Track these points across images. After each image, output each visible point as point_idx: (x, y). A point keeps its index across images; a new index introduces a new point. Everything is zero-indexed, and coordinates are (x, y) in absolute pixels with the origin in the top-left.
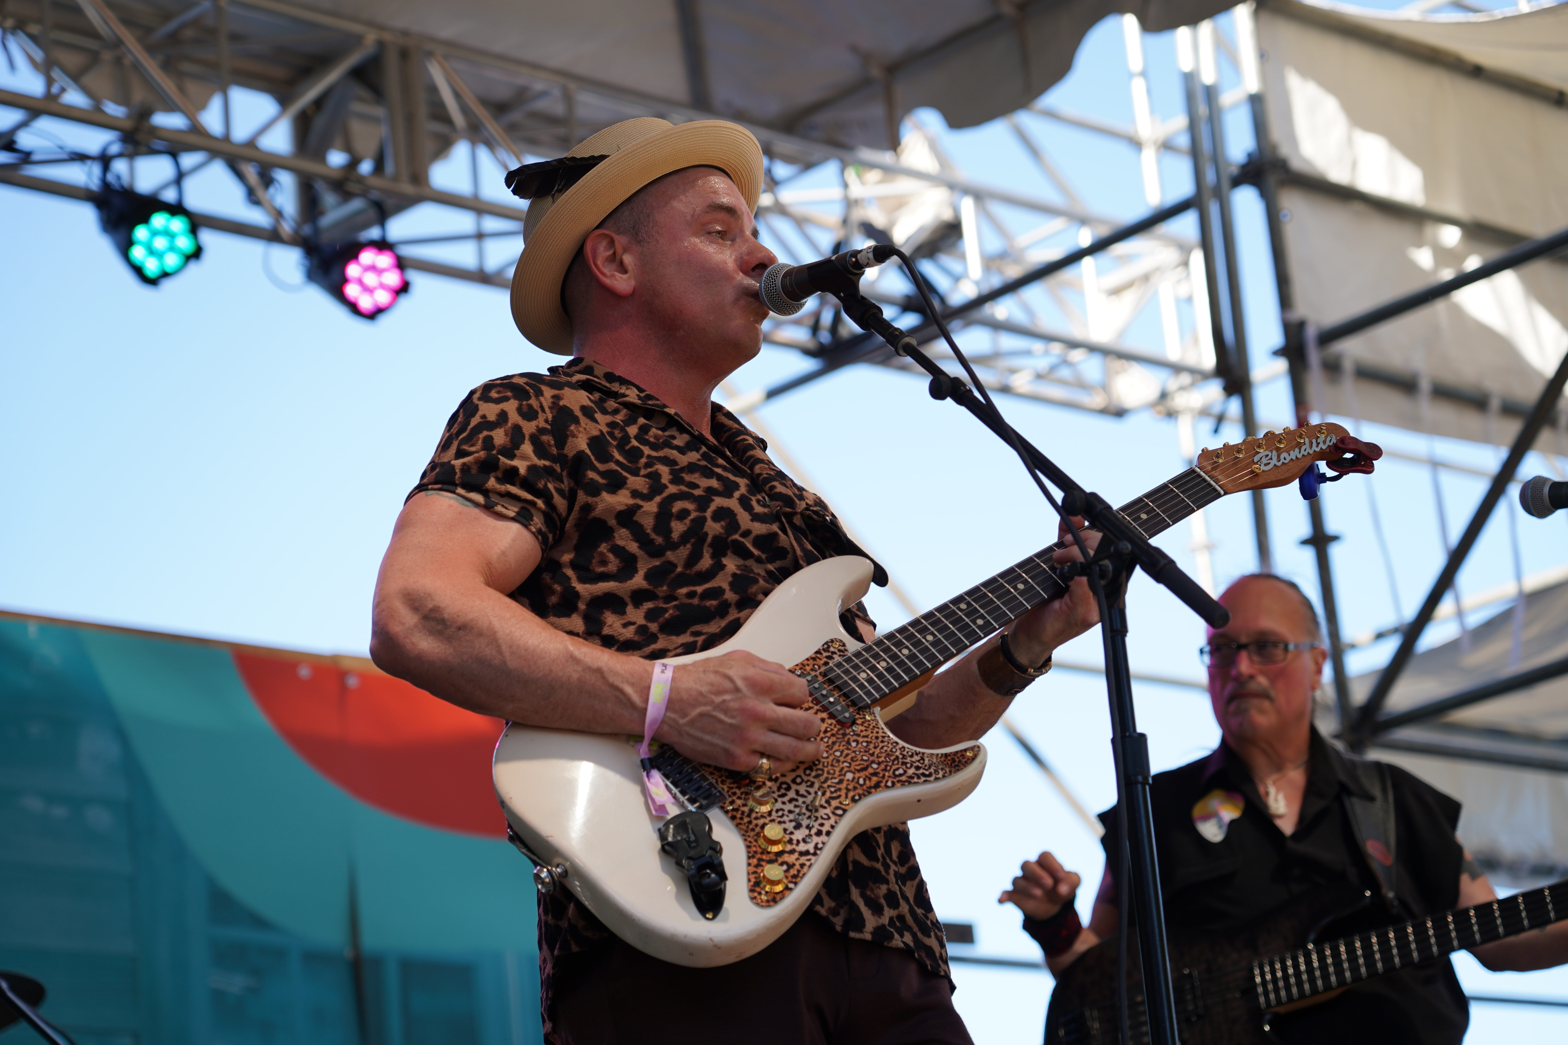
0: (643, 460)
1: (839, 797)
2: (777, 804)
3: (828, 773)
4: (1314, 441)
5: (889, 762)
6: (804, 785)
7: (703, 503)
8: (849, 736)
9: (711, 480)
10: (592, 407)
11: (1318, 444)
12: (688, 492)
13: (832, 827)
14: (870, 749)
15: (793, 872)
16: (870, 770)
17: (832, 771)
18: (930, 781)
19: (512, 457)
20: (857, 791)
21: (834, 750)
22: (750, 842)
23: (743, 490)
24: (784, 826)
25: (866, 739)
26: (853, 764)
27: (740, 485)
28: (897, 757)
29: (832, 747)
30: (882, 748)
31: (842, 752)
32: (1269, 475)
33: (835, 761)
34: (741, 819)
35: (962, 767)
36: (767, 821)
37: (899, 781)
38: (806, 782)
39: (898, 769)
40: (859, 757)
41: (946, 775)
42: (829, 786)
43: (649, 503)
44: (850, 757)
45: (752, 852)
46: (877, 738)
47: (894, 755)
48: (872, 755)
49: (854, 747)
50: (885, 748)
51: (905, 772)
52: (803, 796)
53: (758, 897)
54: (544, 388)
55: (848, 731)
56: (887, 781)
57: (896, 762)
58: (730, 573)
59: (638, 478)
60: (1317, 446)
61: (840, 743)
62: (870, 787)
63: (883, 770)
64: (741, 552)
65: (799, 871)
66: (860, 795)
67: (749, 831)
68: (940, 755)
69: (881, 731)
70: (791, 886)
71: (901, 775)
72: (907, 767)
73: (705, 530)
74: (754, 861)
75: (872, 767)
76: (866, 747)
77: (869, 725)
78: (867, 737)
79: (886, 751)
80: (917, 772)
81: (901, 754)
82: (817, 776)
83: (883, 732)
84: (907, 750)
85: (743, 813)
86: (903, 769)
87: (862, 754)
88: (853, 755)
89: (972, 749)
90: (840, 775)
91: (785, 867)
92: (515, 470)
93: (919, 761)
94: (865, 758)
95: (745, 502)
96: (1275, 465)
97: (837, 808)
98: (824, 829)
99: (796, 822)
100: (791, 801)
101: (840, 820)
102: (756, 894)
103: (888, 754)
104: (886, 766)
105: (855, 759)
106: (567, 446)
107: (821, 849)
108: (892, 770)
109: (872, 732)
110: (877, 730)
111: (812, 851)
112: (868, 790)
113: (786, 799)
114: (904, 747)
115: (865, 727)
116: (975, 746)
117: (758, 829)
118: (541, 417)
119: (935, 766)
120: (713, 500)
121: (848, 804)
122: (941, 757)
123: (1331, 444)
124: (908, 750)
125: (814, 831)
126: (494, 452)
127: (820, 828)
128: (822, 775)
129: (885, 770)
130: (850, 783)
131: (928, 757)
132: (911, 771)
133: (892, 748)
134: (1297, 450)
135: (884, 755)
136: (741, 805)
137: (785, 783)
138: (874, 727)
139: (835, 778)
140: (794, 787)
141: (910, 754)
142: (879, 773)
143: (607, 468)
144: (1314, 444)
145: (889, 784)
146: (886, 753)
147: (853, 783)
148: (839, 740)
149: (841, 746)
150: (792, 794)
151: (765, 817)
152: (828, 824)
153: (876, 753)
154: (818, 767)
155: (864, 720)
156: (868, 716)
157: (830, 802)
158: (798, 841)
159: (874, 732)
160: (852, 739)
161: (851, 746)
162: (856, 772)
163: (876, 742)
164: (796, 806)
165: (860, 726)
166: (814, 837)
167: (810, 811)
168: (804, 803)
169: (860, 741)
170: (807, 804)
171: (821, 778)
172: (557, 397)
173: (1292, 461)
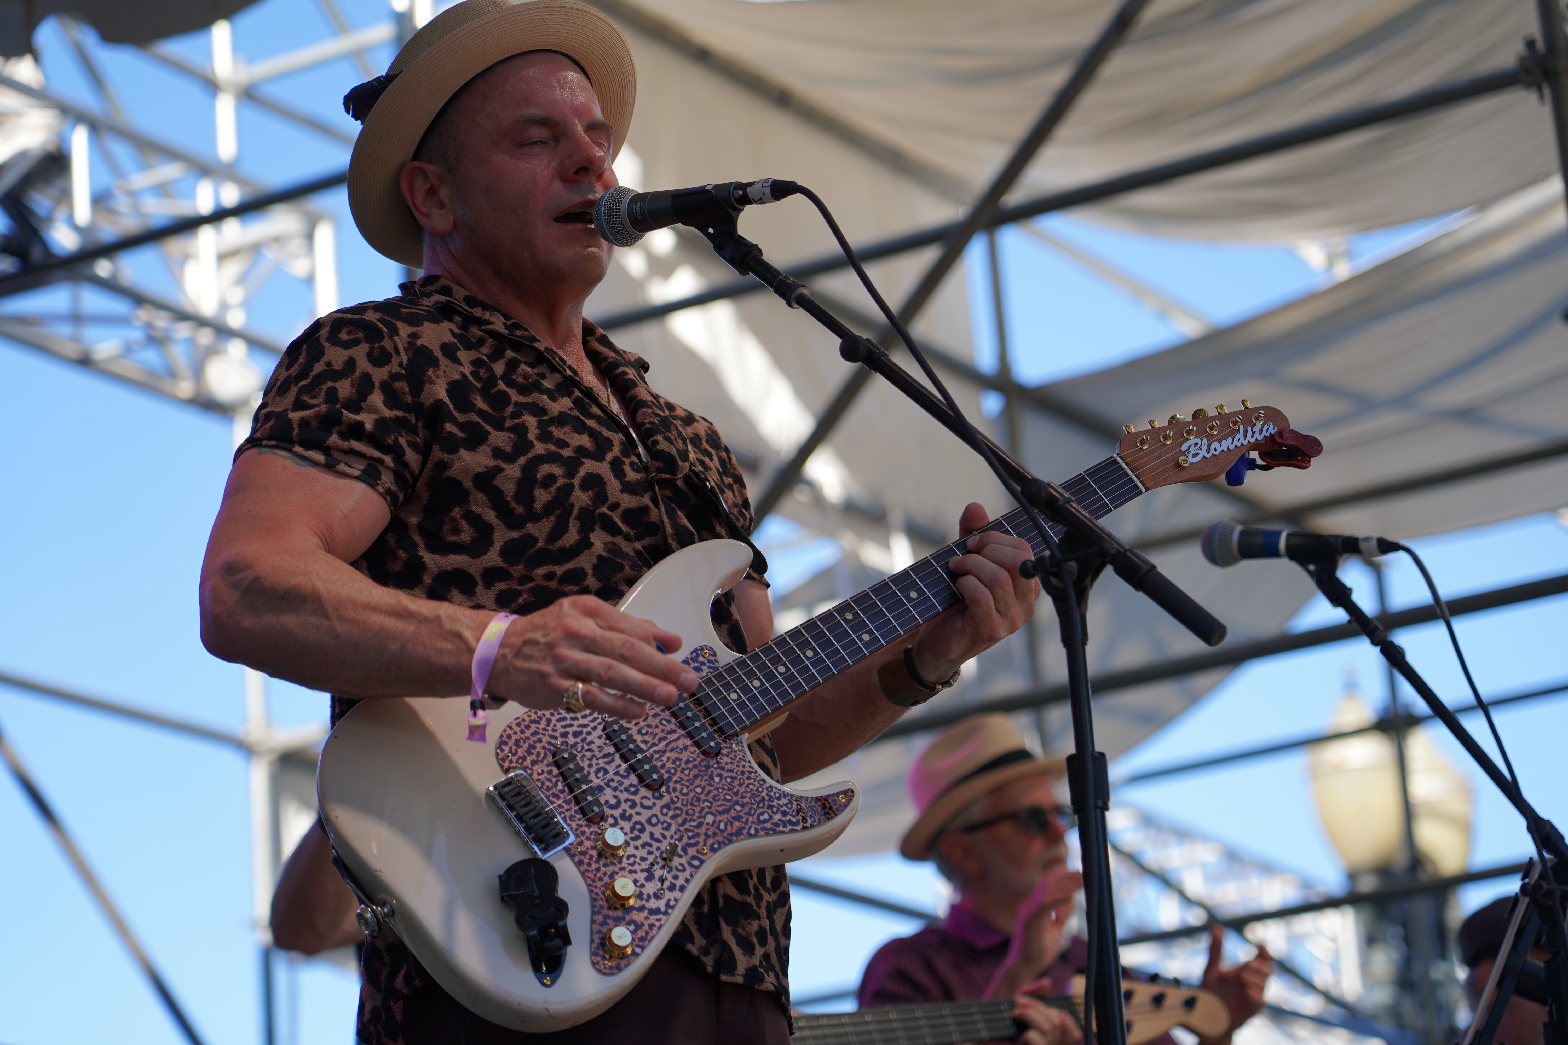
0: (510, 409)
1: (697, 843)
2: (628, 849)
3: (687, 813)
4: (1249, 429)
5: (754, 804)
6: (660, 826)
7: (571, 466)
8: (712, 769)
9: (582, 436)
10: (454, 343)
11: (1254, 433)
12: (557, 452)
13: (688, 881)
14: (734, 786)
15: (641, 933)
16: (733, 813)
17: (691, 812)
18: (797, 831)
19: (357, 410)
20: (717, 838)
21: (695, 785)
22: (597, 894)
23: (616, 451)
24: (634, 876)
25: (730, 774)
26: (715, 804)
27: (614, 443)
28: (763, 799)
29: (694, 782)
30: (748, 786)
31: (703, 788)
32: (1195, 469)
33: (695, 799)
34: (589, 864)
35: (832, 815)
36: (616, 869)
37: (762, 829)
38: (662, 824)
39: (762, 814)
40: (722, 796)
41: (815, 824)
42: (687, 830)
43: (512, 466)
44: (712, 794)
45: (598, 906)
46: (743, 773)
47: (760, 796)
48: (736, 794)
49: (718, 783)
50: (751, 787)
51: (771, 817)
52: (658, 840)
53: (601, 962)
54: (400, 325)
55: (711, 763)
56: (750, 828)
57: (761, 805)
58: (596, 554)
59: (501, 434)
60: (1252, 437)
61: (702, 776)
62: (732, 834)
63: (746, 814)
64: (610, 528)
65: (647, 933)
66: (719, 843)
67: (597, 880)
68: (809, 799)
69: (747, 765)
70: (638, 950)
71: (765, 821)
72: (773, 812)
73: (571, 500)
74: (599, 918)
75: (735, 810)
76: (730, 784)
77: (736, 756)
78: (731, 771)
79: (752, 790)
80: (785, 819)
81: (767, 795)
82: (674, 817)
83: (750, 767)
84: (774, 790)
85: (591, 857)
86: (770, 814)
87: (725, 792)
88: (716, 792)
89: (845, 793)
90: (699, 817)
91: (632, 927)
92: (360, 425)
93: (787, 805)
94: (728, 797)
95: (617, 468)
96: (1204, 456)
97: (694, 858)
98: (679, 882)
99: (648, 872)
100: (644, 845)
101: (696, 872)
102: (599, 959)
103: (753, 794)
104: (751, 809)
105: (717, 798)
106: (424, 393)
107: (672, 907)
108: (756, 815)
109: (738, 766)
110: (744, 763)
111: (663, 909)
112: (729, 837)
113: (639, 843)
114: (771, 787)
115: (731, 758)
116: (848, 789)
117: (606, 879)
118: (395, 360)
119: (806, 813)
120: (583, 463)
121: (706, 854)
122: (811, 801)
123: (1268, 435)
125: (667, 884)
126: (338, 406)
127: (673, 881)
128: (680, 815)
129: (749, 814)
130: (710, 827)
131: (798, 801)
132: (777, 817)
133: (758, 787)
134: (1230, 439)
135: (749, 795)
136: (589, 846)
137: (640, 823)
138: (740, 759)
139: (694, 821)
140: (649, 828)
141: (777, 795)
142: (742, 817)
143: (467, 419)
144: (1250, 433)
145: (752, 831)
146: (752, 792)
147: (713, 828)
148: (702, 774)
149: (703, 781)
150: (645, 837)
151: (615, 864)
152: (682, 876)
153: (741, 791)
154: (676, 805)
155: (730, 750)
156: (736, 745)
157: (687, 850)
158: (649, 895)
159: (741, 765)
160: (715, 773)
161: (714, 782)
162: (717, 814)
163: (742, 778)
164: (650, 853)
165: (726, 757)
166: (667, 892)
167: (665, 859)
168: (658, 849)
169: (724, 776)
170: (661, 850)
171: (679, 819)
172: (414, 336)
173: (1223, 453)
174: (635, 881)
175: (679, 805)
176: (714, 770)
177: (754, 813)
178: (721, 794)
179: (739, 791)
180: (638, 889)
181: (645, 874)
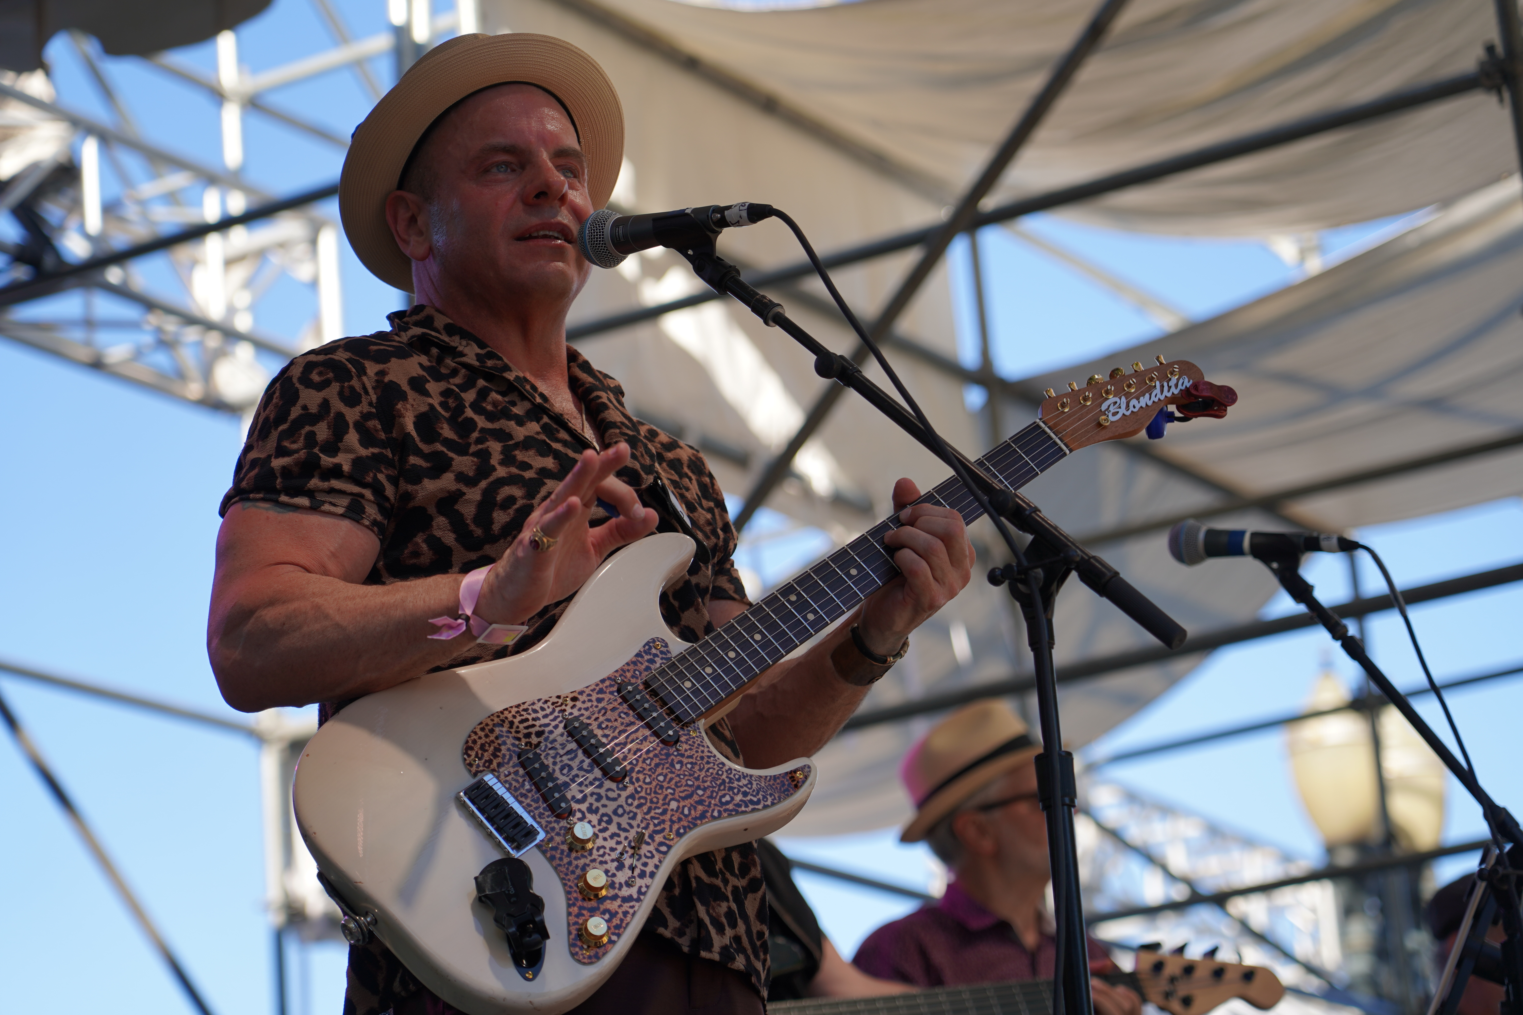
1: (663, 830)
2: (597, 841)
3: (652, 802)
5: (715, 787)
6: (626, 816)
7: (532, 487)
9: (546, 458)
10: (423, 376)
12: (519, 475)
13: (657, 867)
14: (695, 772)
15: (616, 921)
16: (696, 798)
17: (655, 800)
18: (758, 810)
19: (334, 452)
20: (682, 823)
21: (657, 773)
22: (571, 887)
24: (605, 866)
25: (690, 760)
26: (678, 790)
28: (724, 781)
29: (655, 771)
30: (708, 770)
31: (665, 776)
32: (1116, 427)
33: (658, 787)
34: (561, 859)
35: (792, 791)
36: (587, 861)
37: (725, 810)
38: (628, 813)
39: (724, 796)
40: (684, 782)
41: (775, 801)
42: (652, 818)
43: (474, 489)
44: (674, 781)
45: (572, 898)
46: (702, 758)
47: (720, 779)
48: (697, 779)
49: (679, 770)
50: (711, 771)
51: (732, 799)
52: (625, 830)
53: (580, 953)
54: (367, 363)
55: (671, 751)
56: (713, 811)
57: (722, 788)
59: (465, 459)
61: (663, 765)
62: (696, 818)
63: (708, 797)
65: (622, 921)
66: (684, 828)
67: (569, 873)
68: (769, 778)
69: (706, 750)
70: (614, 938)
71: (727, 803)
72: (734, 793)
74: (575, 910)
75: (697, 794)
76: (690, 770)
77: (694, 742)
78: (691, 757)
79: (712, 774)
80: (744, 799)
81: (727, 777)
82: (639, 806)
84: (734, 772)
85: (562, 851)
86: (730, 795)
87: (686, 778)
88: (678, 779)
89: (802, 769)
90: (663, 804)
91: (607, 916)
92: (338, 467)
93: (746, 785)
94: (690, 783)
96: (1123, 414)
97: (661, 844)
98: (648, 869)
99: (618, 862)
100: (612, 836)
101: (664, 858)
102: (577, 949)
103: (714, 778)
104: (712, 792)
105: (679, 784)
106: (395, 428)
107: (644, 894)
108: (718, 797)
109: (697, 752)
110: (703, 748)
111: (635, 896)
112: (693, 821)
113: (607, 834)
114: (730, 769)
115: (690, 745)
116: (805, 765)
117: (578, 872)
118: (365, 400)
119: (763, 792)
120: (545, 484)
121: (673, 839)
122: (770, 781)
124: (736, 772)
125: (637, 872)
126: (316, 450)
127: (643, 868)
128: (645, 804)
129: (711, 797)
130: (674, 813)
131: (756, 780)
132: (738, 798)
133: (718, 771)
134: (1147, 395)
135: (709, 778)
136: (560, 842)
137: (606, 815)
138: (699, 745)
139: (659, 808)
140: (616, 819)
141: (737, 776)
142: (705, 801)
143: (433, 450)
145: (716, 814)
146: (712, 776)
147: (678, 814)
148: (663, 762)
149: (665, 769)
150: (613, 828)
151: (586, 857)
152: (652, 863)
153: (702, 776)
154: (640, 795)
155: (688, 736)
156: (693, 732)
157: (654, 837)
158: (620, 884)
159: (700, 751)
160: (676, 761)
161: (675, 769)
162: (680, 799)
163: (702, 763)
164: (618, 843)
165: (684, 744)
166: (638, 879)
167: (633, 848)
168: (626, 838)
169: (684, 763)
170: (629, 839)
171: (644, 808)
172: (382, 373)
173: (1141, 409)
174: (606, 872)
175: (643, 794)
176: (674, 758)
177: (716, 796)
178: (683, 781)
179: (699, 776)
180: (609, 879)
181: (615, 864)
